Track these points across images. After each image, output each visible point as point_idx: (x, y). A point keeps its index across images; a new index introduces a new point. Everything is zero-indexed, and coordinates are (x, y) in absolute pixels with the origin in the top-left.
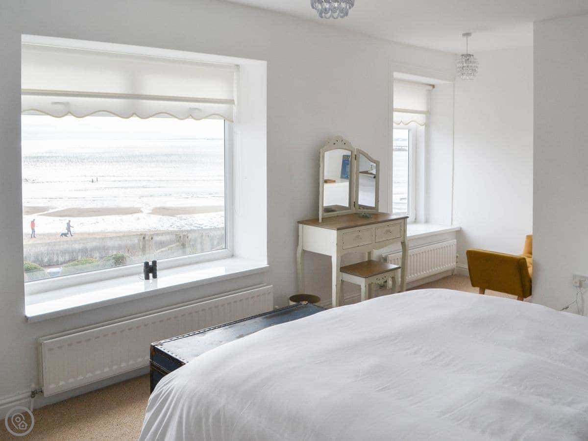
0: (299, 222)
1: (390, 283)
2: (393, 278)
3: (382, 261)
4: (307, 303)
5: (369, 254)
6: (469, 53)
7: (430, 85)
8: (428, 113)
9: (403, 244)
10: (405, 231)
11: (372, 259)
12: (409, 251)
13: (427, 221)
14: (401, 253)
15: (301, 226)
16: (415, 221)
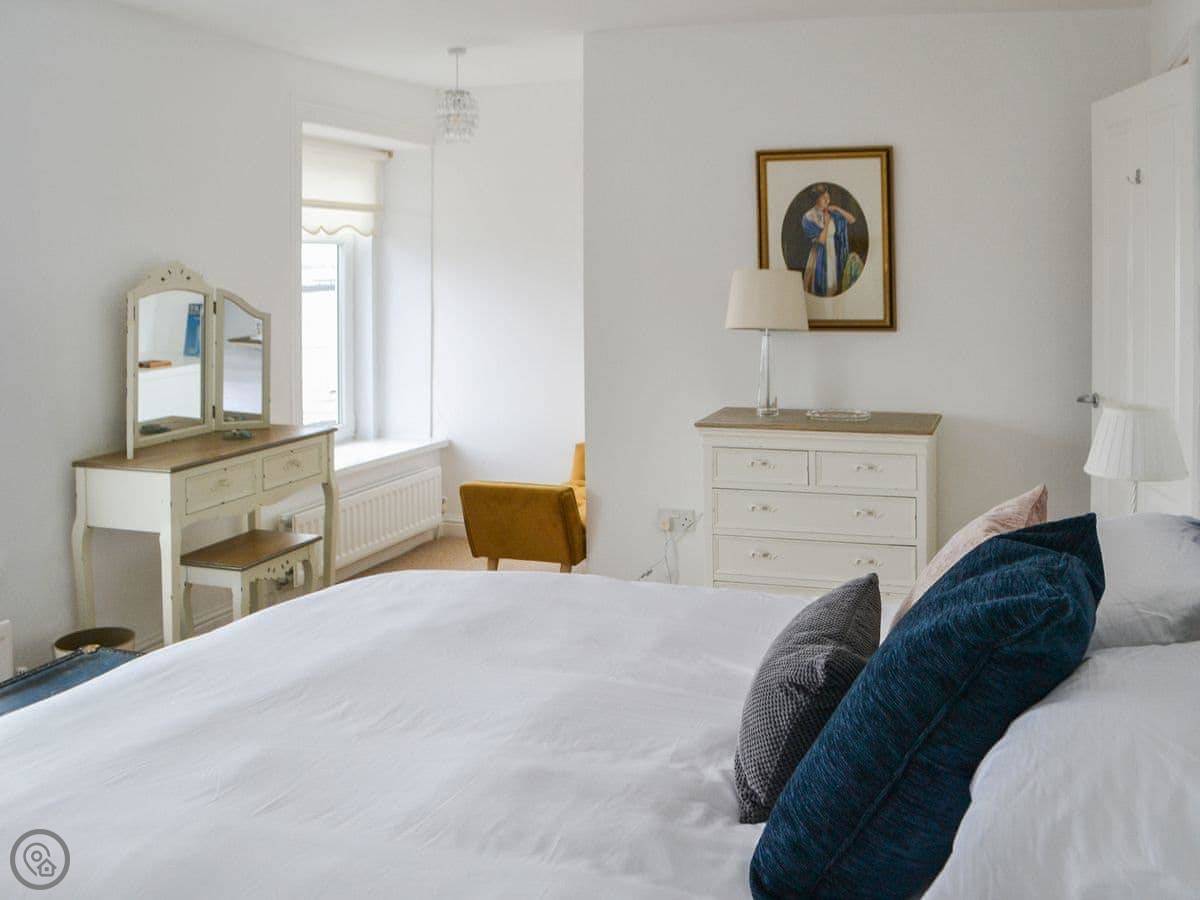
0: (76, 464)
1: (300, 573)
2: (306, 564)
3: (282, 528)
4: (98, 649)
5: (252, 517)
6: (460, 88)
7: (383, 151)
8: (379, 211)
9: (327, 487)
10: (330, 460)
11: (257, 527)
12: (340, 501)
13: (380, 434)
14: (323, 507)
15: (80, 471)
16: (356, 436)
